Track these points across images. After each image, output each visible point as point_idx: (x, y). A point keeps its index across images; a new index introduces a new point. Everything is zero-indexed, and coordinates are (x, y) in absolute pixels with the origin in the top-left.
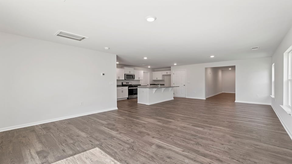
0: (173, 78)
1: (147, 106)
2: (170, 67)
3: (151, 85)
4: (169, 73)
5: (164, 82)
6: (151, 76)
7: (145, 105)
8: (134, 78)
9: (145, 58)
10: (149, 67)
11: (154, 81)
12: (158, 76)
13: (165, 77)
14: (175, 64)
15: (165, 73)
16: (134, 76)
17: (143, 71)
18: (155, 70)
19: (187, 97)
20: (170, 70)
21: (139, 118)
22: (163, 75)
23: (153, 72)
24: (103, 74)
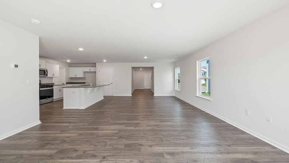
0: (99, 76)
1: (83, 111)
2: (96, 64)
3: (67, 83)
4: (92, 69)
5: (85, 80)
6: (68, 72)
7: (78, 109)
8: (47, 75)
9: (81, 49)
10: (68, 61)
11: (71, 78)
12: (78, 72)
13: (87, 74)
14: (105, 61)
15: (87, 69)
16: (47, 71)
17: (58, 66)
18: (72, 65)
19: (114, 95)
20: (96, 67)
21: (98, 128)
22: (85, 72)
23: (70, 68)
24: (16, 66)
